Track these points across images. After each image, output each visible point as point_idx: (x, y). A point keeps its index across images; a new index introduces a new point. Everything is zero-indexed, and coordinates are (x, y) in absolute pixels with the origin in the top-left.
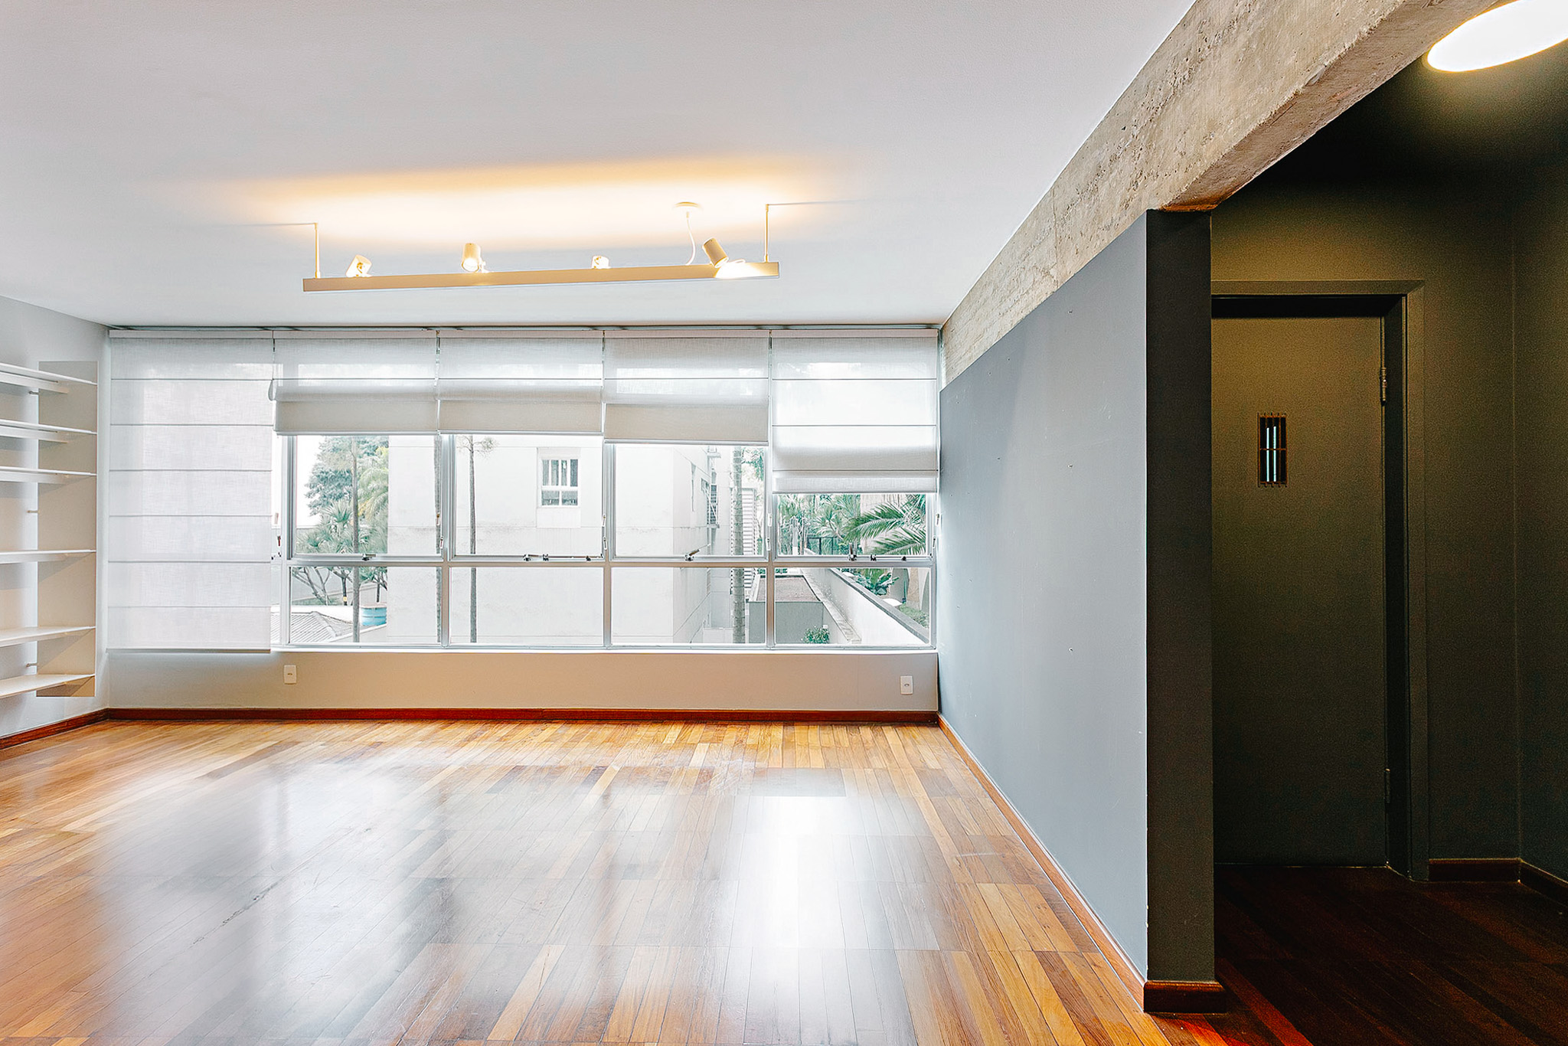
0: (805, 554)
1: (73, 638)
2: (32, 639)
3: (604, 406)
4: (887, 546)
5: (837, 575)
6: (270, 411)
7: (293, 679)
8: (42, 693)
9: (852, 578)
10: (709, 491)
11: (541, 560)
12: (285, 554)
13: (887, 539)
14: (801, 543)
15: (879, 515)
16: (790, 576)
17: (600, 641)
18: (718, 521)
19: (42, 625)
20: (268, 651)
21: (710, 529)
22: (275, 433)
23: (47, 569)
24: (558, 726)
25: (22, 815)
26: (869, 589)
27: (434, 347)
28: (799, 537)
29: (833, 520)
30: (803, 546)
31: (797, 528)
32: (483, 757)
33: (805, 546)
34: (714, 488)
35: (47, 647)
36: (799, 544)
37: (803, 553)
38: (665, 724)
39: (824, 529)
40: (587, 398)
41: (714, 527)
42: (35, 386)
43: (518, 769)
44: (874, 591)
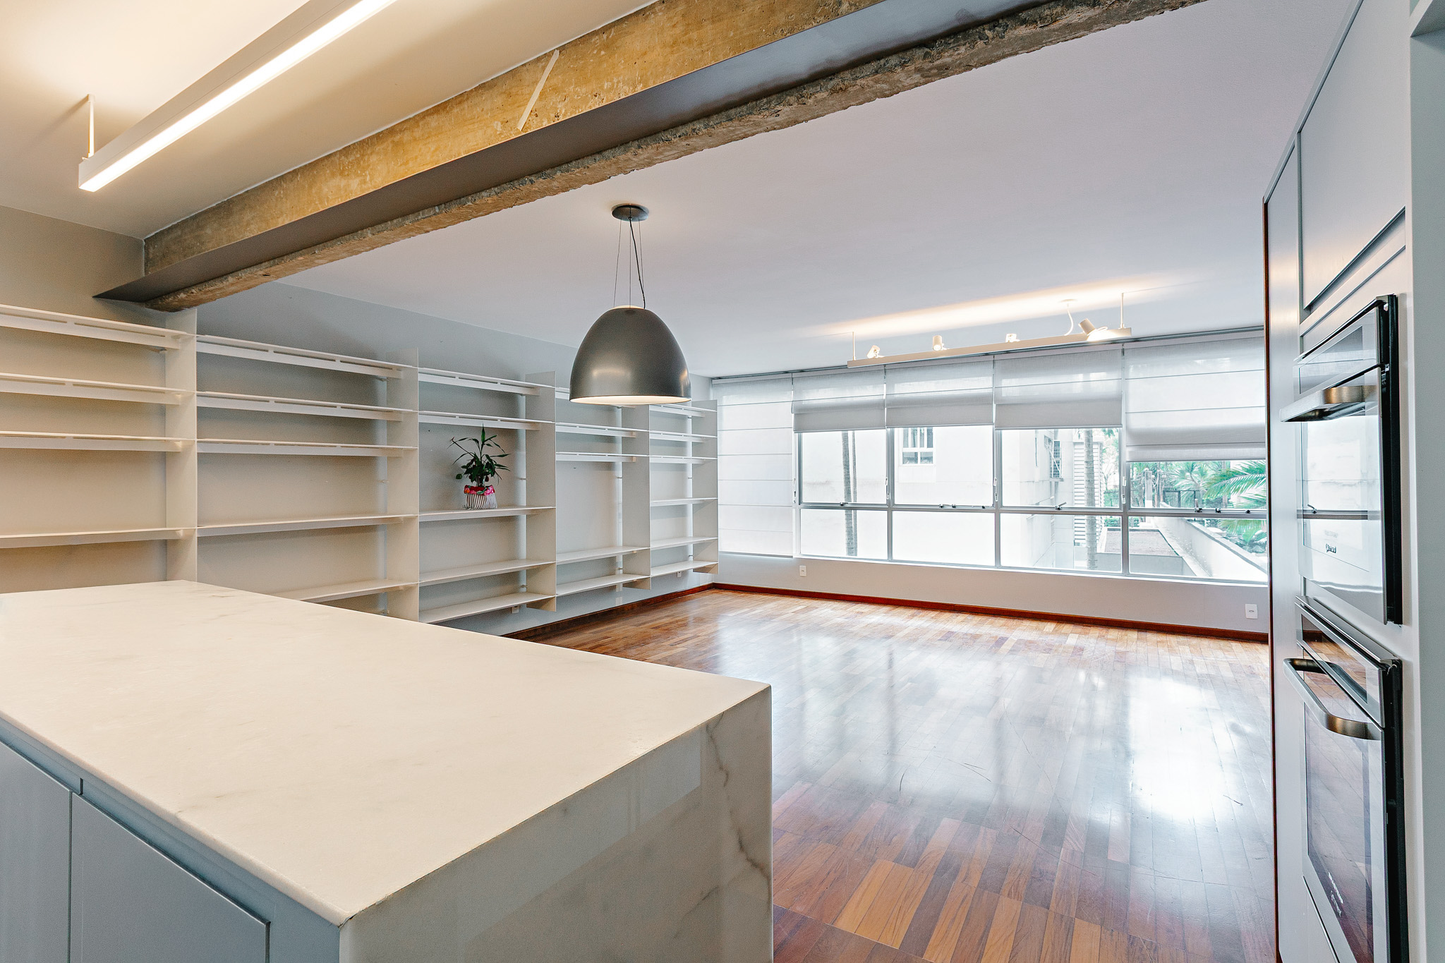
0: (1161, 507)
1: (708, 543)
2: (691, 543)
3: (994, 405)
4: (1257, 501)
5: (1198, 529)
6: (791, 419)
7: (804, 574)
8: (695, 570)
9: (1220, 534)
10: (1052, 446)
11: (951, 508)
12: (797, 502)
13: (1256, 495)
14: (1156, 497)
15: (1248, 471)
16: (1142, 530)
17: (993, 563)
18: (1062, 475)
19: (695, 536)
20: (792, 557)
21: (1053, 483)
22: (793, 432)
23: (697, 507)
24: (966, 615)
25: (691, 631)
26: (1241, 546)
27: (883, 375)
28: (1153, 490)
29: (1196, 473)
30: (1159, 500)
31: (1150, 481)
32: (928, 625)
33: (1162, 500)
34: (1057, 444)
35: (698, 547)
36: (1153, 497)
37: (1158, 505)
38: (1043, 621)
39: (1183, 482)
40: (981, 401)
41: (1057, 480)
42: (690, 414)
43: (951, 633)
44: (1248, 548)
